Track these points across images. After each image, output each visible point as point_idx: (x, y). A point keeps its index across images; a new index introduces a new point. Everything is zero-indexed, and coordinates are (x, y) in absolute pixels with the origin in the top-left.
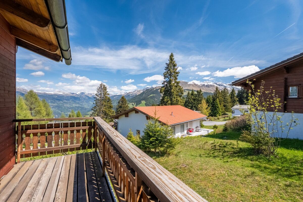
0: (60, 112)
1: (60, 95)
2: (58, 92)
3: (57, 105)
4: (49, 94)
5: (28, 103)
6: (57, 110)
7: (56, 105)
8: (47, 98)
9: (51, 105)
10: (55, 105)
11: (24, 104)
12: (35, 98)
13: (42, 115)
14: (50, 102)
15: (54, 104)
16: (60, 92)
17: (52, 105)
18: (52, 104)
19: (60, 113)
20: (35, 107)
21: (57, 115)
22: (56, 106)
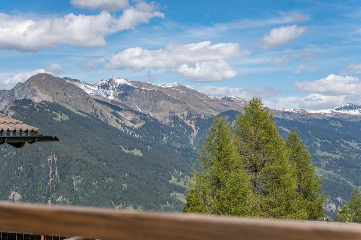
0: (352, 184)
1: (352, 120)
2: (346, 108)
3: (341, 159)
4: (317, 117)
5: (247, 147)
6: (342, 179)
7: (338, 157)
8: (310, 132)
9: (322, 157)
10: (334, 156)
11: (234, 148)
12: (265, 127)
13: (286, 193)
14: (319, 145)
15: (330, 155)
16: (351, 107)
17: (325, 158)
18: (326, 154)
19: (350, 187)
20: (265, 162)
21: (342, 196)
22: (340, 163)
